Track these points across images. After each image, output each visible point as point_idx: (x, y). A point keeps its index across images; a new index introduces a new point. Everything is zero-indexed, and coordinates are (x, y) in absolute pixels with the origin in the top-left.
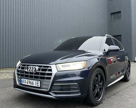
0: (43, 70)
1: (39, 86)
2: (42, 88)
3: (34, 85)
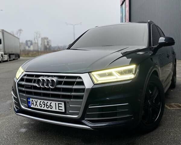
1: (63, 111)
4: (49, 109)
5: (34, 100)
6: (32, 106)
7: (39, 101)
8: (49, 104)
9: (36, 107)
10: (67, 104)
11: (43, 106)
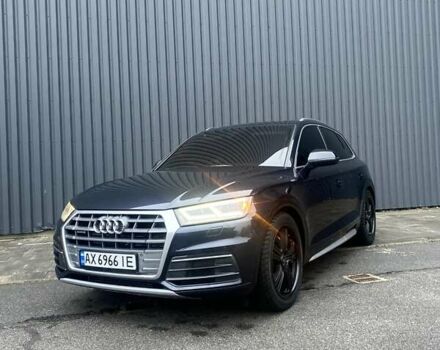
0: (140, 225)
1: (134, 268)
2: (140, 271)
3: (120, 267)
4: (113, 267)
5: (89, 253)
6: (87, 264)
7: (98, 254)
8: (112, 259)
9: (93, 265)
10: (140, 257)
11: (104, 262)
